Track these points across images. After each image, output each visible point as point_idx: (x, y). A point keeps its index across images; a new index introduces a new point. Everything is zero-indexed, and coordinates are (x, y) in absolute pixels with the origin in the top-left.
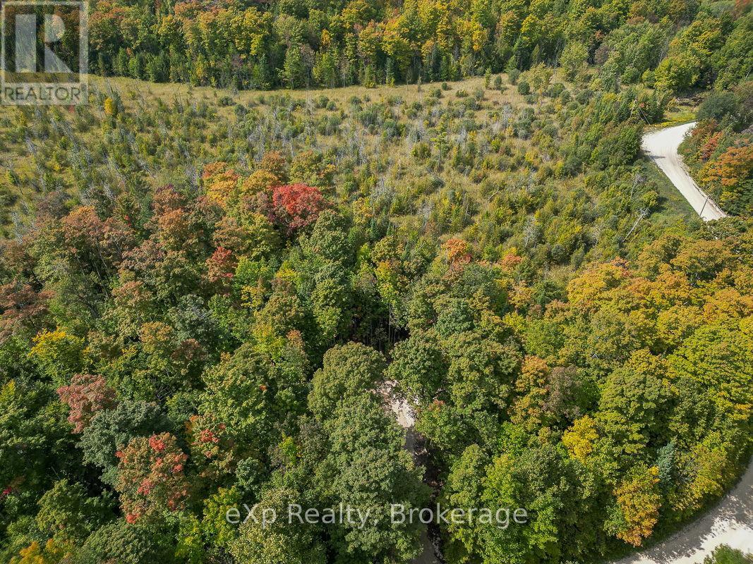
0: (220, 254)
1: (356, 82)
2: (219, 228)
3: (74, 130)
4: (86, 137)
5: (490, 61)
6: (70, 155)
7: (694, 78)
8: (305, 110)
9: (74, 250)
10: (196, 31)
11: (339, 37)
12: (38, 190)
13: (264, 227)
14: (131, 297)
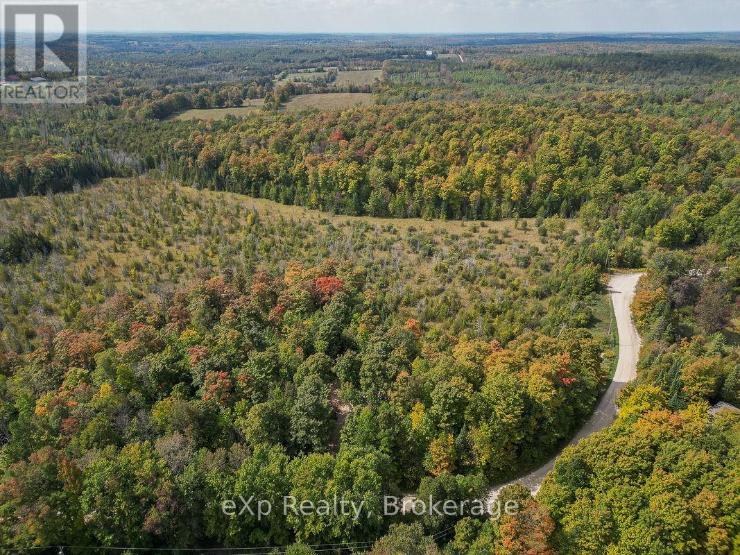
0: (278, 308)
1: (419, 216)
2: (282, 295)
3: (226, 232)
4: (231, 237)
5: (525, 209)
6: (220, 247)
7: (687, 237)
8: (374, 232)
9: (208, 296)
10: (316, 175)
11: (411, 184)
12: (197, 266)
13: (305, 297)
14: (228, 319)
